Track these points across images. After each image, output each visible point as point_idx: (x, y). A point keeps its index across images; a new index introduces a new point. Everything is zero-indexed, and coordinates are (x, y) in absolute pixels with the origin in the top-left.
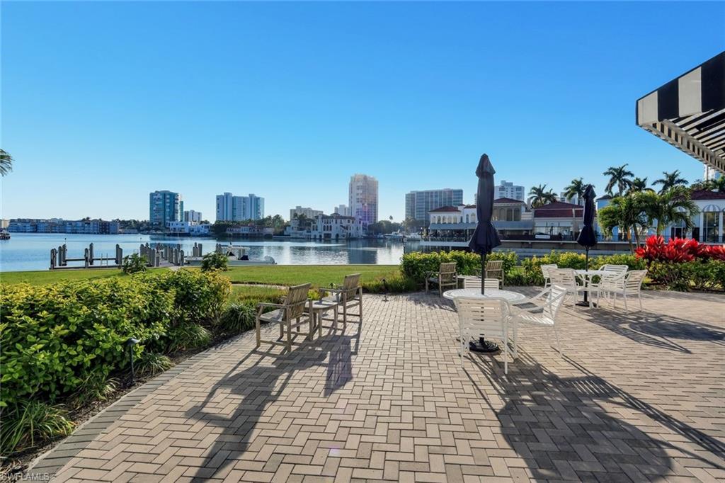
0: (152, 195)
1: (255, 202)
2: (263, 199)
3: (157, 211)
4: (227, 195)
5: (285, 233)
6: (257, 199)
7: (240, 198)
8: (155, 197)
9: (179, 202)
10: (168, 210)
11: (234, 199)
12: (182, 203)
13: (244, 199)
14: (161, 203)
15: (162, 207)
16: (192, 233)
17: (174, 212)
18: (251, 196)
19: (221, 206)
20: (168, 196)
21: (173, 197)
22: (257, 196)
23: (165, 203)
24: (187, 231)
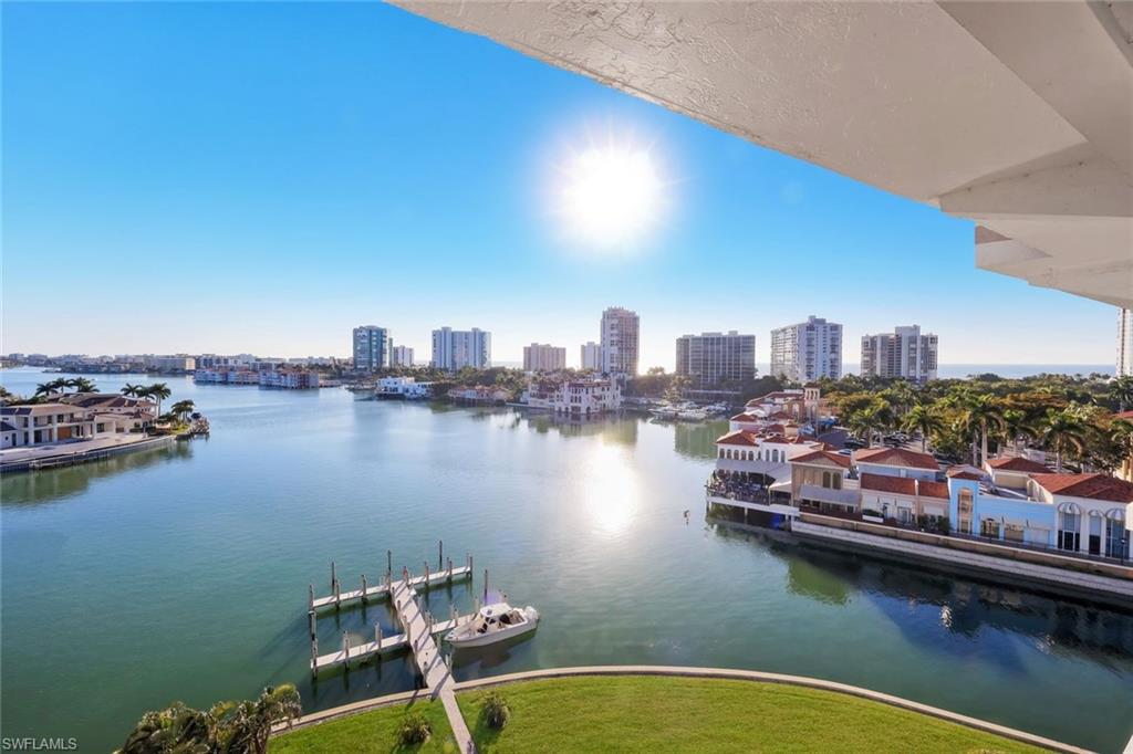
0: (355, 331)
1: (479, 339)
2: (490, 333)
3: (362, 351)
4: (445, 330)
5: (522, 400)
6: (482, 335)
7: (461, 333)
8: (359, 334)
9: (387, 339)
10: (374, 350)
11: (454, 334)
12: (391, 340)
13: (466, 334)
14: (366, 341)
15: (367, 346)
16: (406, 394)
17: (382, 352)
18: (475, 330)
19: (438, 345)
20: (374, 333)
21: (381, 333)
22: (483, 329)
23: (371, 340)
24: (400, 391)
